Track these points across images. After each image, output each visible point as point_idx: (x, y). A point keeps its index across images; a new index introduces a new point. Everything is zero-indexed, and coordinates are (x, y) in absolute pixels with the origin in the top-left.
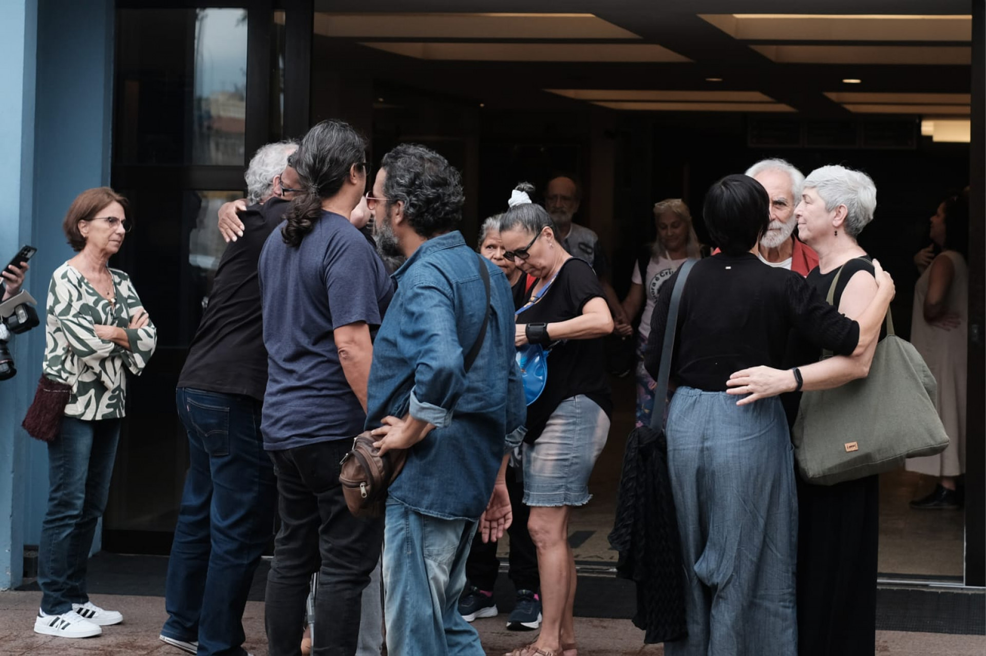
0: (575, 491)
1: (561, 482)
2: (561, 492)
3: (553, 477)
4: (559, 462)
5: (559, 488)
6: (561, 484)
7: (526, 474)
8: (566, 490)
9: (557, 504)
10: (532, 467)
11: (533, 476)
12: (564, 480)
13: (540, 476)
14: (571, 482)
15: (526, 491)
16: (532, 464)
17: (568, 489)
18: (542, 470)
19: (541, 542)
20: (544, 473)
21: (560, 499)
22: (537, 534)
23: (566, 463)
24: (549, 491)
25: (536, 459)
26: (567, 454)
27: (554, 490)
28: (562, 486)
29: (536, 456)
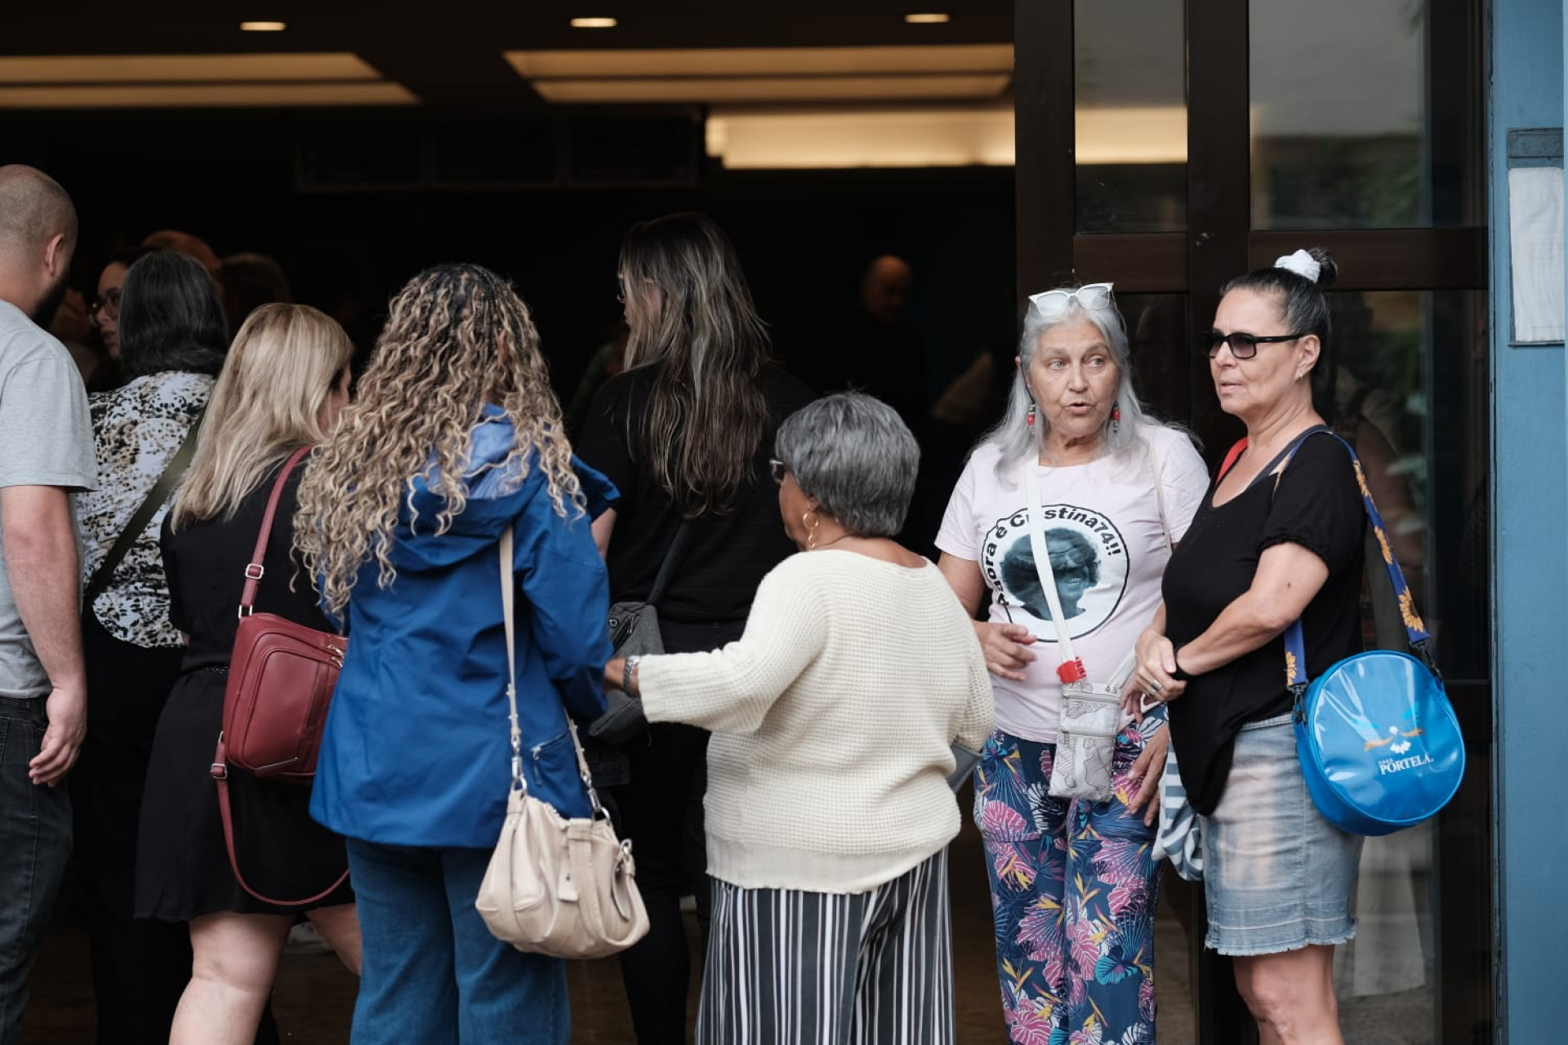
0: (1327, 915)
1: (1295, 898)
2: (1296, 919)
3: (1273, 891)
4: (1282, 858)
5: (1288, 911)
6: (1292, 903)
7: (1210, 885)
8: (1306, 914)
9: (1293, 947)
10: (1224, 873)
11: (1227, 891)
12: (1297, 894)
13: (1246, 891)
14: (1315, 897)
15: (1212, 923)
16: (1224, 865)
17: (1308, 911)
18: (1248, 878)
19: (1284, 1023)
20: (1255, 884)
21: (1295, 933)
22: (1275, 1008)
23: (1297, 857)
24: (1269, 920)
25: (1231, 856)
26: (1294, 838)
27: (1281, 918)
28: (1296, 905)
29: (1230, 849)
